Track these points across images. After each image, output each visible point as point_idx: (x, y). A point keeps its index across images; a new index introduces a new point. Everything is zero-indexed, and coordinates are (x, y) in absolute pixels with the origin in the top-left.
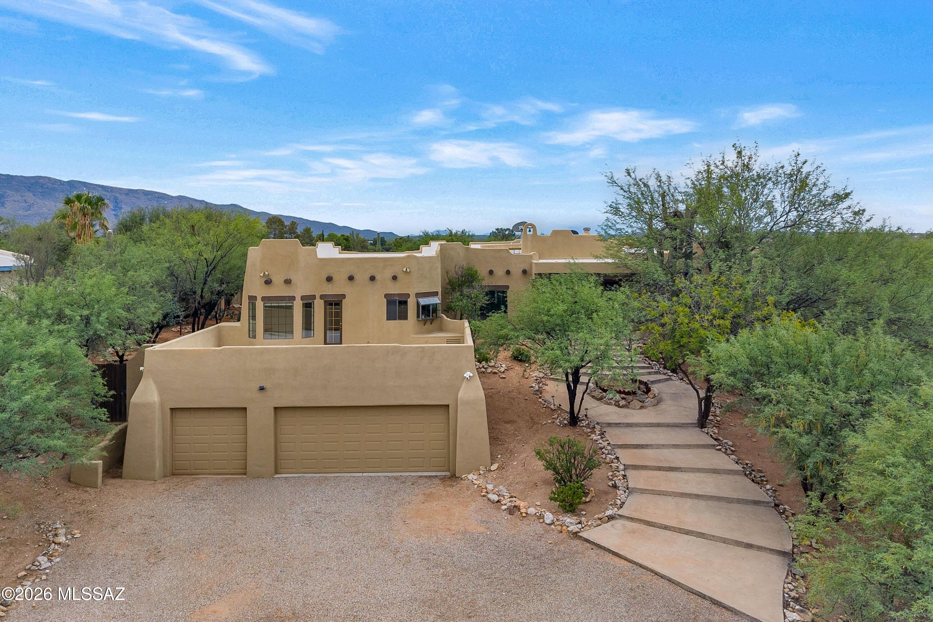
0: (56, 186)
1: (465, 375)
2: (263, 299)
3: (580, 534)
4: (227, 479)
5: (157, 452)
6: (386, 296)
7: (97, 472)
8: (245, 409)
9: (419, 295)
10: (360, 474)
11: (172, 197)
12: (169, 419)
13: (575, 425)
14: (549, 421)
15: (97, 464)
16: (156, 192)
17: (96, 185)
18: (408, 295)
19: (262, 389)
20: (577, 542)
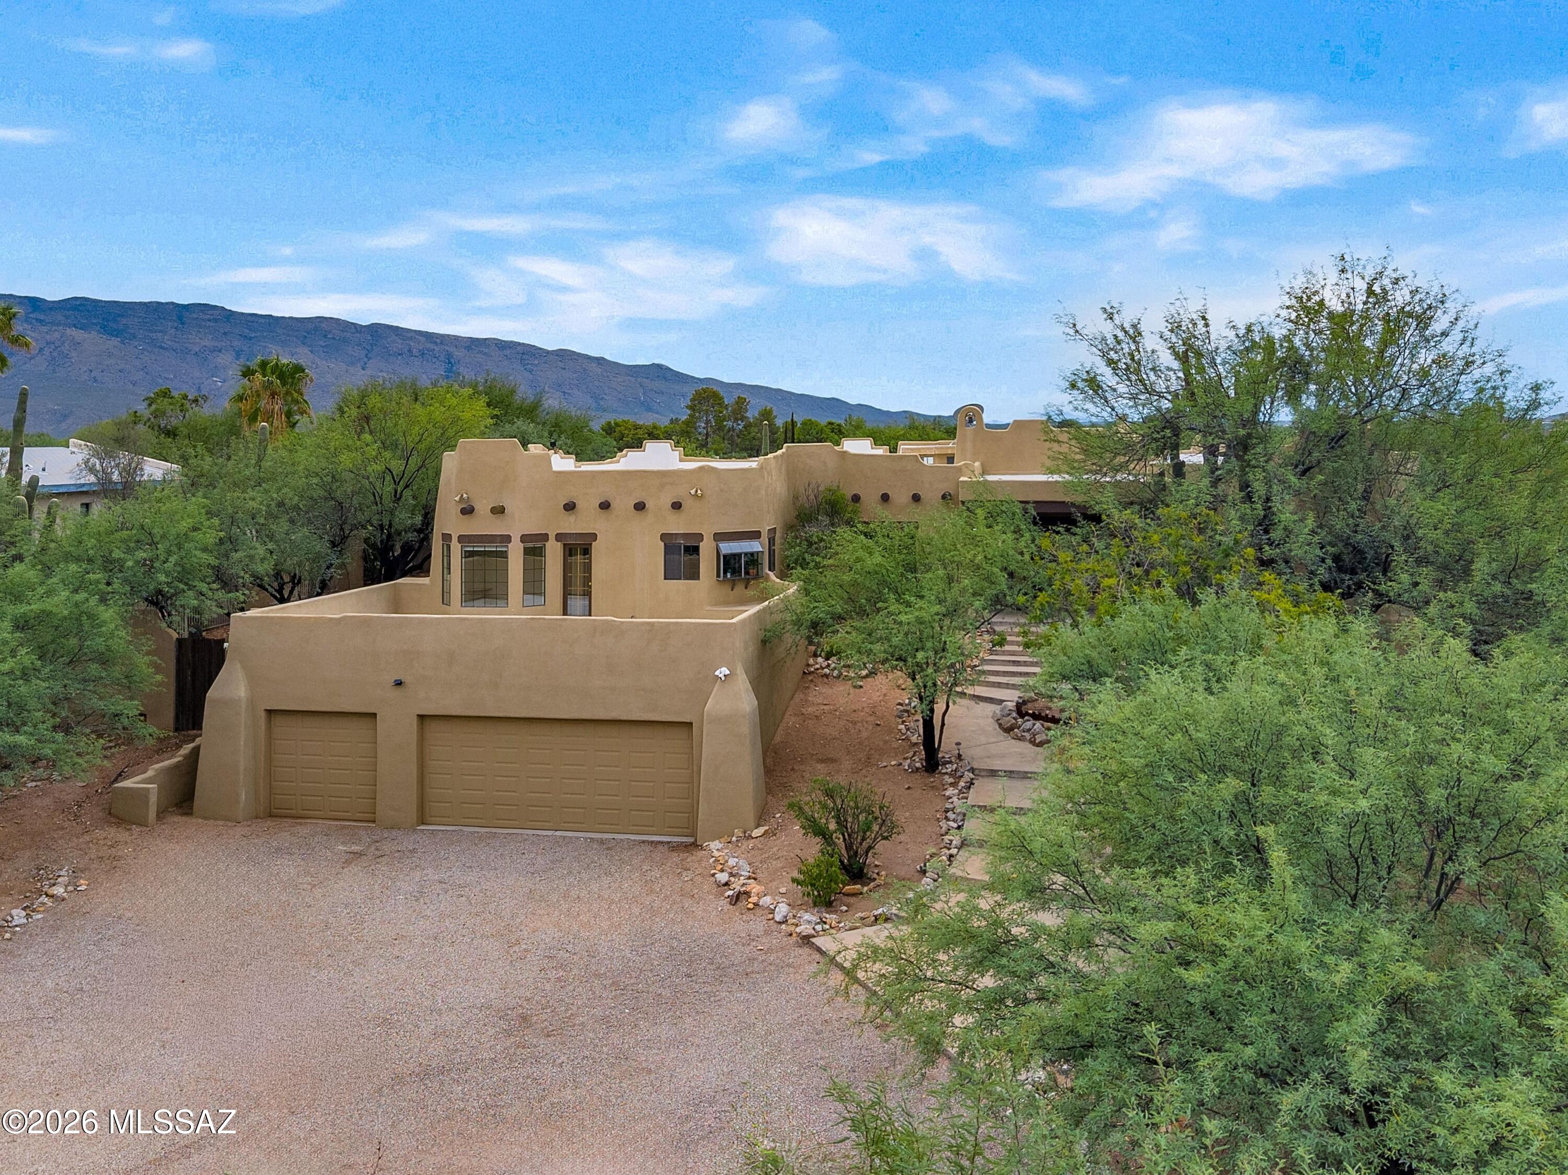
0: (348, 335)
1: (717, 673)
2: (461, 539)
3: (813, 940)
4: (344, 827)
5: (242, 777)
6: (663, 537)
7: (147, 802)
8: (374, 715)
9: (720, 537)
10: (550, 833)
11: (548, 352)
12: (263, 727)
13: (934, 771)
14: (893, 763)
15: (148, 789)
16: (519, 344)
17: (415, 331)
18: (700, 537)
19: (399, 683)
20: (806, 950)
